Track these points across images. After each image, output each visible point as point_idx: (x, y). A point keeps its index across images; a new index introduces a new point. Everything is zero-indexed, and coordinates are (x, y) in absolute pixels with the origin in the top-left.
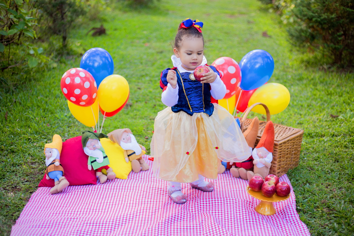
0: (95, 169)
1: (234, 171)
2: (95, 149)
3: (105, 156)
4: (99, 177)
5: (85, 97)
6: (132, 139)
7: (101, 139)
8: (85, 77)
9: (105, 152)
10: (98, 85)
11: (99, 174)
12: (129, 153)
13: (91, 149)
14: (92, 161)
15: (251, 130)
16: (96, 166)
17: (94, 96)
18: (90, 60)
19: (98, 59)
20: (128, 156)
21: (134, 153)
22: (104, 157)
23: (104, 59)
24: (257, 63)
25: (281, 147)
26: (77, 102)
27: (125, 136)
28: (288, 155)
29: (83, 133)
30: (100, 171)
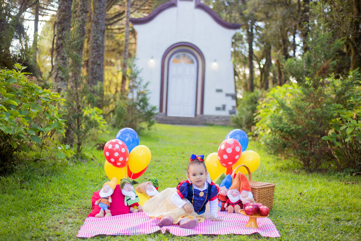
0: (129, 205)
2: (130, 190)
4: (132, 211)
5: (121, 159)
6: (153, 188)
8: (122, 145)
11: (132, 209)
13: (127, 191)
14: (127, 199)
16: (130, 203)
17: (127, 160)
18: (122, 136)
19: (128, 135)
22: (137, 197)
23: (133, 136)
25: (259, 191)
27: (149, 186)
28: (265, 199)
29: (121, 180)
30: (133, 207)
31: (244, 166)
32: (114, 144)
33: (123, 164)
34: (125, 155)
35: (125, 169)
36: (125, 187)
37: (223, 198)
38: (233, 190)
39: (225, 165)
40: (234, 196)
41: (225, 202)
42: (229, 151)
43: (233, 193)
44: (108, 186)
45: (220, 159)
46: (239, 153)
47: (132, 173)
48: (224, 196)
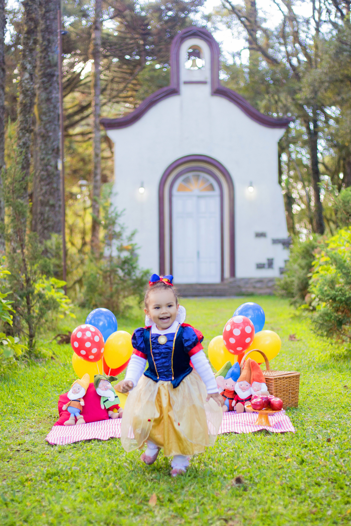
0: (107, 408)
2: (106, 389)
5: (94, 351)
8: (95, 332)
11: (110, 413)
13: (103, 390)
14: (104, 400)
17: (102, 351)
18: (94, 320)
19: (102, 318)
22: (116, 397)
23: (108, 318)
25: (277, 381)
28: (285, 392)
29: (95, 376)
30: (112, 410)
31: (258, 351)
32: (84, 331)
33: (98, 357)
34: (99, 345)
35: (100, 363)
36: (101, 384)
37: (230, 393)
38: (242, 383)
39: (233, 351)
40: (244, 390)
41: (233, 399)
42: (237, 332)
43: (242, 386)
44: (78, 385)
45: (226, 344)
46: (251, 335)
47: (109, 368)
48: (231, 392)
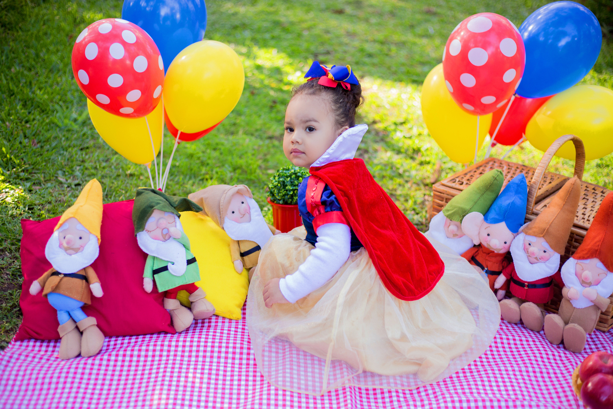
0: (161, 289)
1: (510, 309)
2: (167, 237)
3: (190, 258)
4: (172, 313)
5: (134, 95)
6: (252, 211)
7: (184, 214)
8: (137, 43)
9: (191, 248)
10: (167, 65)
11: (171, 304)
12: (245, 248)
13: (156, 238)
14: (155, 268)
15: (562, 209)
16: (165, 283)
17: (156, 94)
20: (243, 255)
21: (258, 248)
22: (190, 262)
24: (564, 34)
26: (114, 108)
30: (175, 298)
32: (104, 41)
34: (147, 81)
36: (152, 222)
37: (493, 260)
41: (498, 274)
44: (78, 226)
